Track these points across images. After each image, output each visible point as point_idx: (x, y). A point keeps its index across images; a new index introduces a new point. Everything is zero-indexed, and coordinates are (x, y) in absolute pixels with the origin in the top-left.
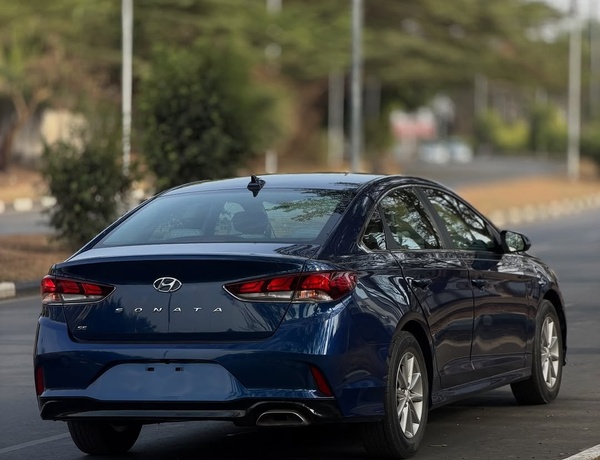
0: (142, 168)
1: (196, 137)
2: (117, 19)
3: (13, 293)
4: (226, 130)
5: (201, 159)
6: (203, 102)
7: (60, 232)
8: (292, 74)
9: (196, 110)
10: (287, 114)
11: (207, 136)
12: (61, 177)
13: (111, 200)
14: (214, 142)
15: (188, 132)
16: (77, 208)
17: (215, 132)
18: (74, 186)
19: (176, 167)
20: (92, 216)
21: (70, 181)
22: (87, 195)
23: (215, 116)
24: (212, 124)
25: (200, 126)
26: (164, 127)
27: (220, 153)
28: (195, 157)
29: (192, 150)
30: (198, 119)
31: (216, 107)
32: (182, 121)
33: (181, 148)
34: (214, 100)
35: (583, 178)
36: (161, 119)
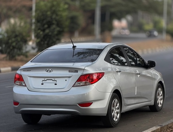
5: (50, 34)
6: (51, 17)
17: (54, 26)
19: (42, 36)
23: (54, 22)
25: (50, 24)
26: (39, 24)
27: (56, 33)
28: (48, 33)
29: (47, 31)
30: (49, 22)
31: (55, 19)
33: (44, 30)
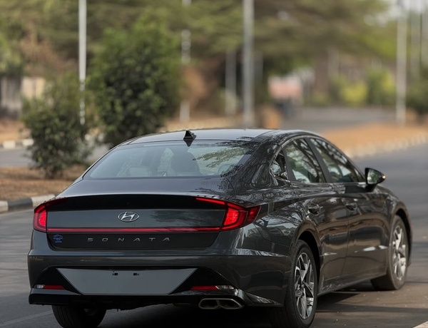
0: (97, 118)
1: (135, 97)
2: (75, 11)
3: (6, 209)
5: (139, 113)
7: (39, 164)
11: (143, 96)
12: (38, 125)
13: (75, 142)
15: (129, 92)
16: (50, 147)
17: (149, 93)
18: (48, 131)
19: (121, 118)
20: (61, 153)
21: (45, 128)
22: (57, 137)
26: (111, 90)
29: (132, 106)
35: (408, 123)
36: (109, 84)
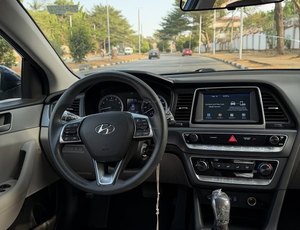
4: (85, 43)
6: (80, 37)
8: (99, 40)
9: (78, 39)
10: (97, 45)
14: (83, 46)
23: (82, 40)
24: (82, 42)
25: (79, 42)
31: (82, 38)
32: (76, 41)
33: (76, 47)
34: (82, 37)
